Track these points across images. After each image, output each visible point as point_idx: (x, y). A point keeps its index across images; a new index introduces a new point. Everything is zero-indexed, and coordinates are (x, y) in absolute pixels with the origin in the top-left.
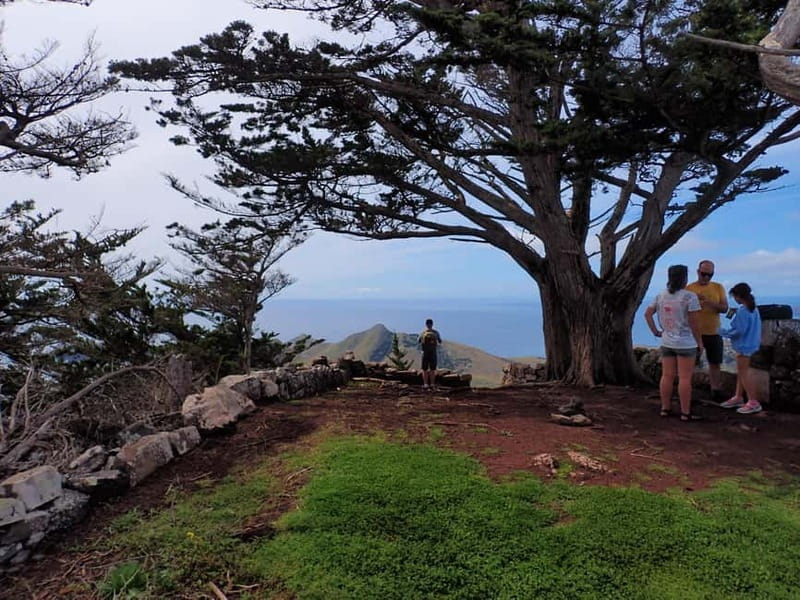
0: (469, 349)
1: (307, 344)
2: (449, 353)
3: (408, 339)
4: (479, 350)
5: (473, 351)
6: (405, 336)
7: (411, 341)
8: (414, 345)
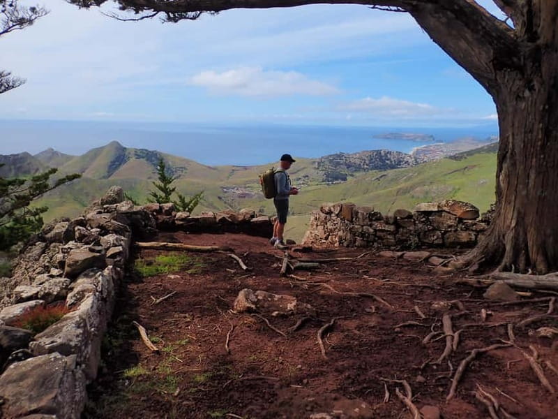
0: (184, 160)
1: (50, 182)
2: (170, 163)
3: (139, 153)
4: (192, 161)
5: (187, 161)
6: (136, 151)
7: (141, 154)
8: (143, 157)
